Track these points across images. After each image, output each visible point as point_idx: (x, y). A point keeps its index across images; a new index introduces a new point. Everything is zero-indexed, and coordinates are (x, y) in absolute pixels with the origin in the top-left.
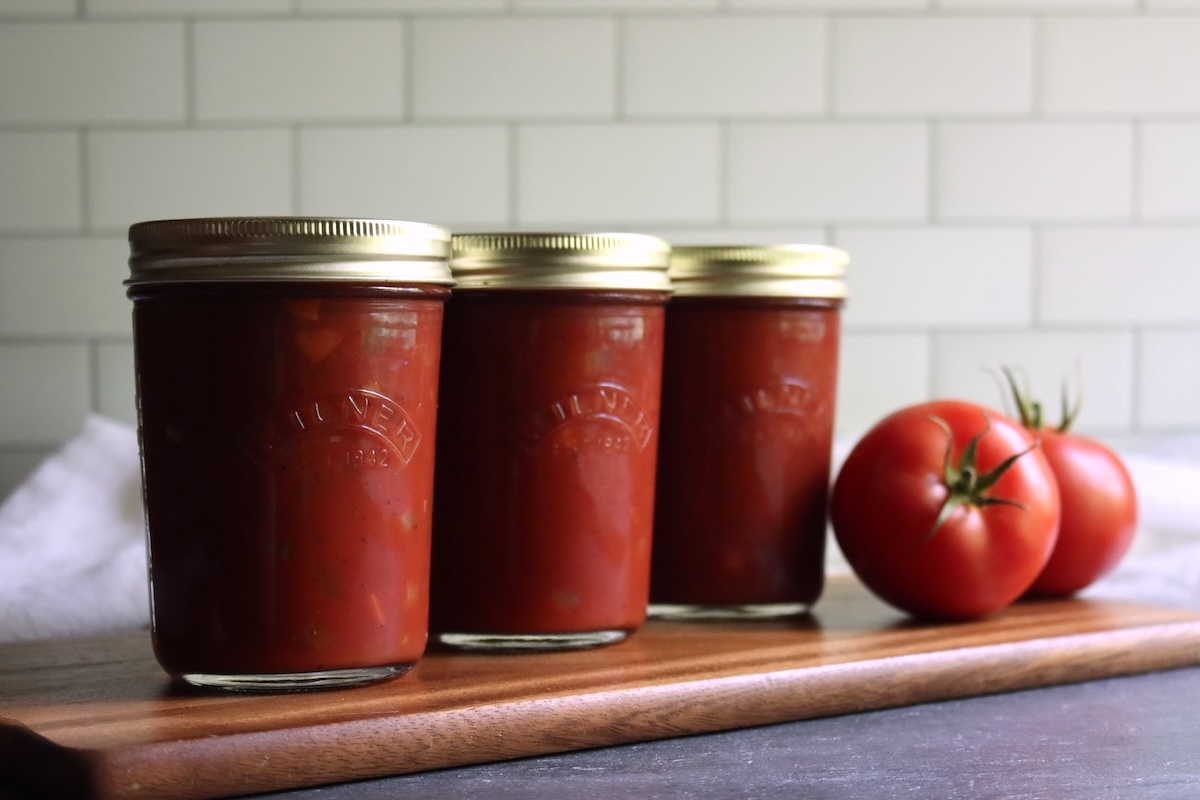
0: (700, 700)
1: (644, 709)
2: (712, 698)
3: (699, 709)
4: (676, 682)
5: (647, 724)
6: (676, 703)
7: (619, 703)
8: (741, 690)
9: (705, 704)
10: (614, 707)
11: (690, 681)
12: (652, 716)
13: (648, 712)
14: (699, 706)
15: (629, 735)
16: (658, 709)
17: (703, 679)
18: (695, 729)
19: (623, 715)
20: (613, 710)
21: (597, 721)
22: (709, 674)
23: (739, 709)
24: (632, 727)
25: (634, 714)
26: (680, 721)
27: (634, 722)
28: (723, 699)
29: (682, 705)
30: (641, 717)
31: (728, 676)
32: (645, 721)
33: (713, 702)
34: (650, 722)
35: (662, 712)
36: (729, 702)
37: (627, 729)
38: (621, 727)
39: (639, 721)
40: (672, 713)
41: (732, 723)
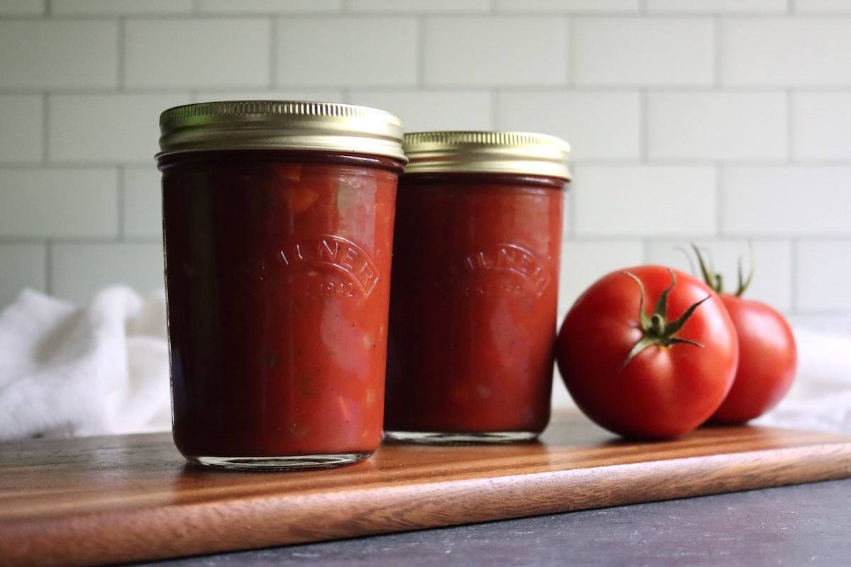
0: (431, 499)
1: (380, 506)
2: (442, 498)
3: (430, 507)
4: (411, 484)
5: (383, 519)
6: (410, 502)
7: (358, 500)
8: (468, 492)
9: (436, 503)
10: (354, 504)
11: (424, 483)
12: (388, 513)
13: (384, 508)
14: (430, 505)
15: (368, 529)
16: (394, 506)
17: (434, 482)
18: (427, 524)
19: (363, 511)
20: (353, 507)
21: (340, 517)
23: (466, 508)
24: (371, 521)
25: (372, 511)
26: (413, 517)
27: (371, 517)
28: (451, 499)
29: (415, 503)
30: (378, 514)
31: (457, 480)
32: (381, 517)
33: (443, 501)
34: (387, 518)
35: (396, 510)
36: (456, 502)
37: (366, 523)
38: (360, 522)
39: (376, 517)
40: (406, 510)
41: (460, 519)
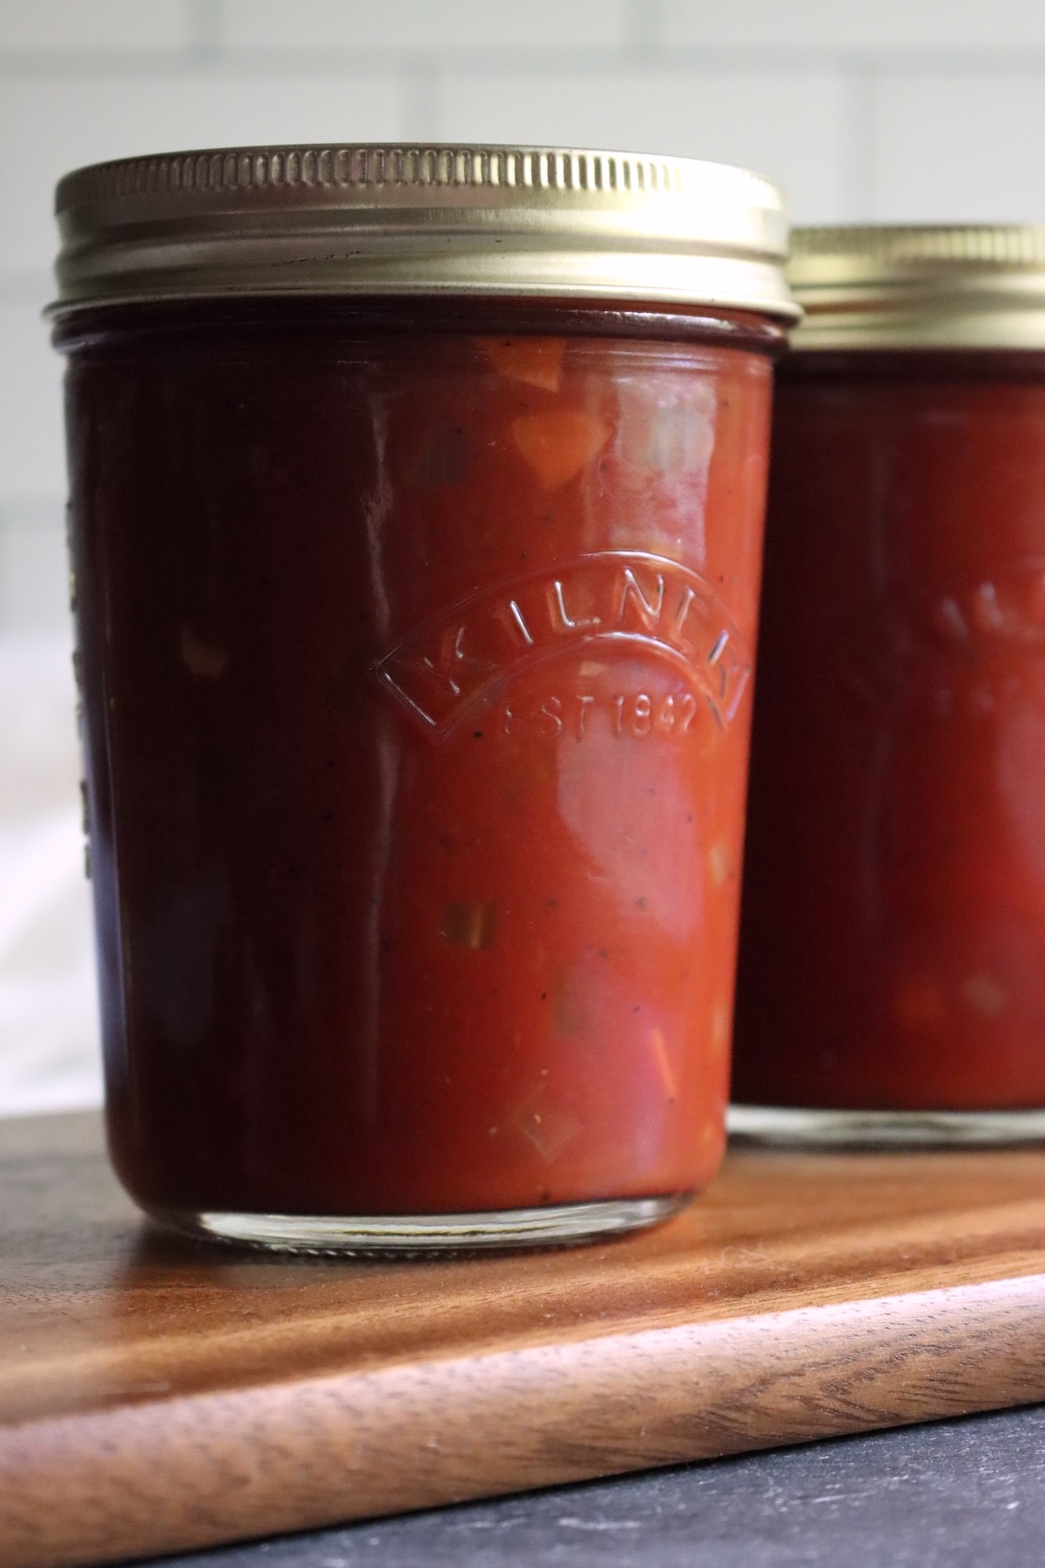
0: (926, 1340)
1: (790, 1366)
2: (955, 1334)
3: (920, 1363)
4: (863, 1296)
5: (796, 1405)
6: (868, 1350)
7: (729, 1352)
8: (1024, 1314)
9: (937, 1349)
10: (716, 1364)
11: (900, 1291)
12: (810, 1384)
13: (799, 1373)
14: (924, 1356)
15: (752, 1433)
16: (825, 1365)
17: (930, 1287)
18: (913, 1413)
19: (740, 1383)
20: (714, 1372)
21: (677, 1400)
22: (940, 1273)
23: (1019, 1362)
24: (762, 1412)
25: (765, 1382)
26: (875, 1396)
27: (765, 1400)
28: (980, 1336)
29: (883, 1353)
30: (782, 1386)
31: (989, 1278)
32: (791, 1398)
33: (957, 1344)
34: (806, 1400)
35: (833, 1374)
36: (994, 1344)
37: (748, 1418)
38: (733, 1415)
39: (778, 1399)
40: (859, 1375)
41: (1003, 1394)
